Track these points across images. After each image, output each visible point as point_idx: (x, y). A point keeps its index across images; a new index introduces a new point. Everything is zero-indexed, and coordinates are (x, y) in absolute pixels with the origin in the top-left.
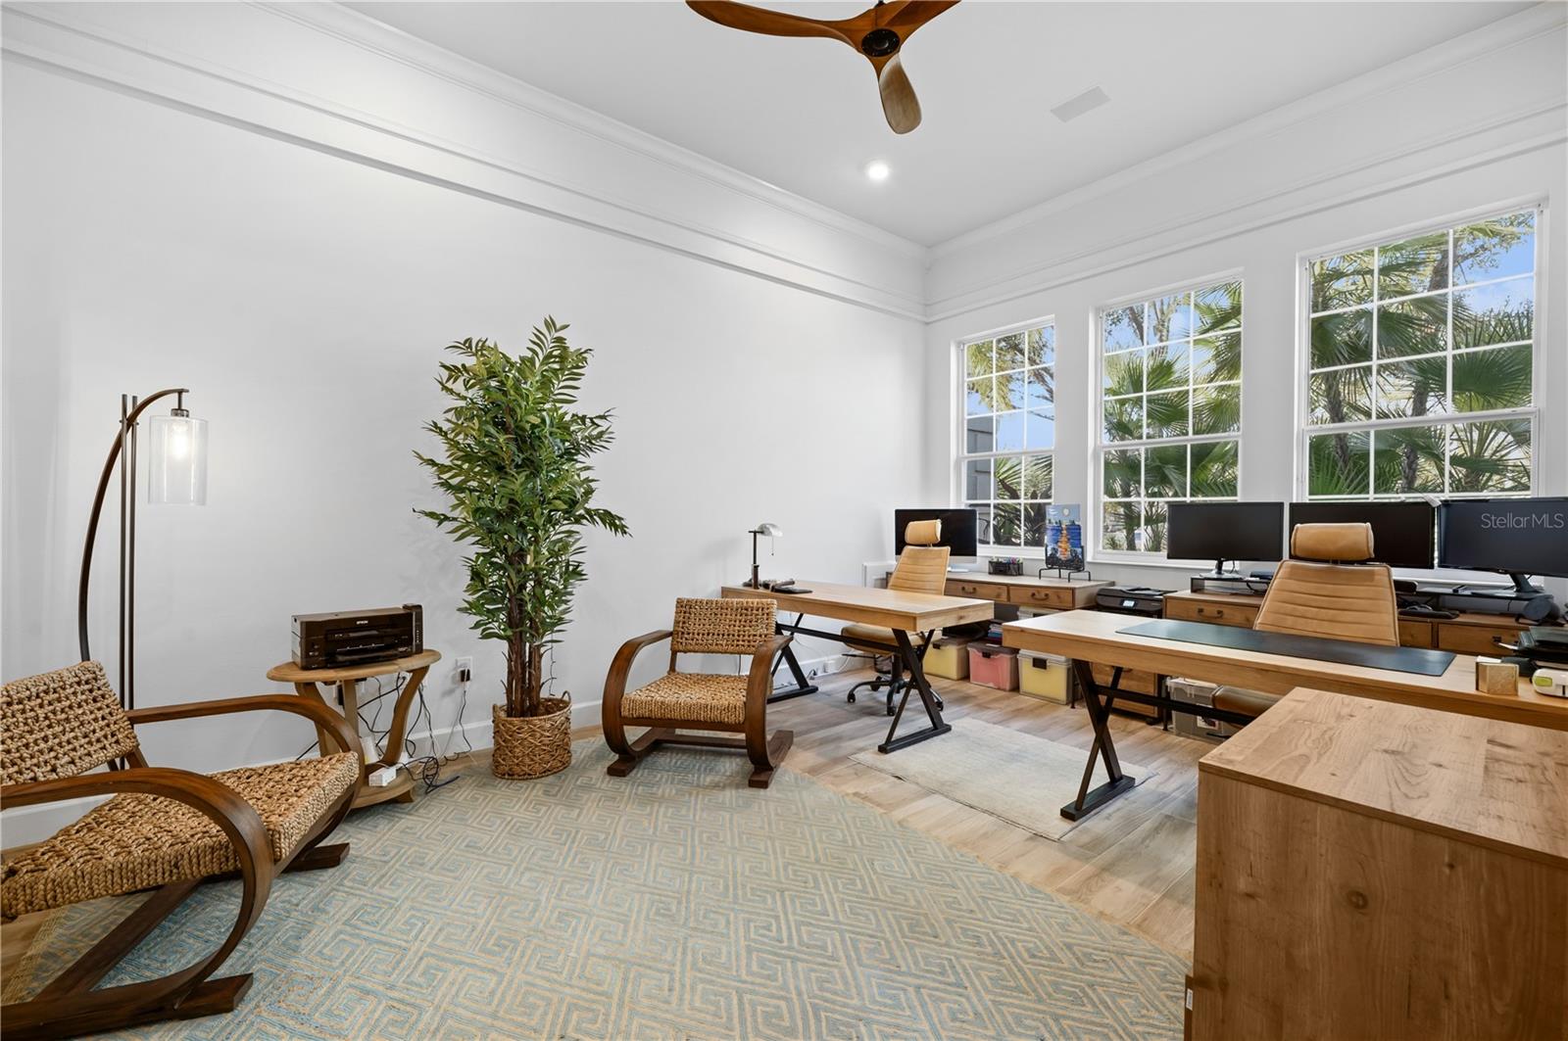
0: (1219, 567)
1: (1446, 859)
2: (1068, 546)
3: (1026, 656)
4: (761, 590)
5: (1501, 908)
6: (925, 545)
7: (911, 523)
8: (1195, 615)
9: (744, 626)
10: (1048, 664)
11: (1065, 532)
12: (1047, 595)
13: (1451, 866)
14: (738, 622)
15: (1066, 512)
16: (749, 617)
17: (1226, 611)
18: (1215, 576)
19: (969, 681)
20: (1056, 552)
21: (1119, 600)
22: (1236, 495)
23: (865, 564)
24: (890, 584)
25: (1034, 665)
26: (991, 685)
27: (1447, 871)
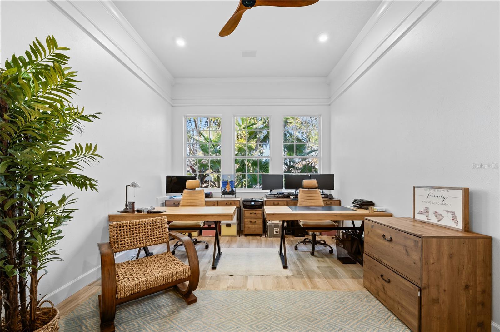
0: (271, 191)
1: (463, 243)
2: (230, 188)
3: (223, 224)
4: (136, 213)
5: (470, 249)
6: (193, 189)
7: (187, 181)
8: (272, 204)
9: (153, 231)
10: (231, 225)
11: (228, 183)
12: (231, 203)
13: (464, 244)
14: (149, 230)
15: (229, 177)
16: (155, 227)
17: (280, 203)
18: (270, 194)
19: (202, 236)
20: (226, 189)
21: (250, 202)
22: (269, 173)
23: (157, 198)
24: (180, 205)
25: (227, 226)
26: (211, 235)
27: (463, 245)
